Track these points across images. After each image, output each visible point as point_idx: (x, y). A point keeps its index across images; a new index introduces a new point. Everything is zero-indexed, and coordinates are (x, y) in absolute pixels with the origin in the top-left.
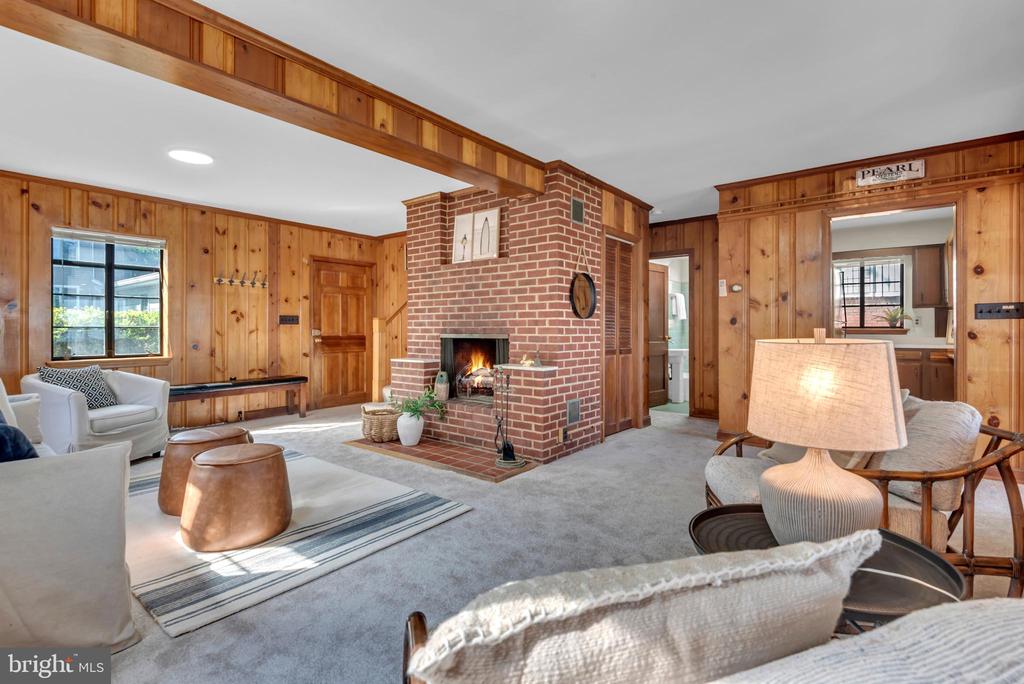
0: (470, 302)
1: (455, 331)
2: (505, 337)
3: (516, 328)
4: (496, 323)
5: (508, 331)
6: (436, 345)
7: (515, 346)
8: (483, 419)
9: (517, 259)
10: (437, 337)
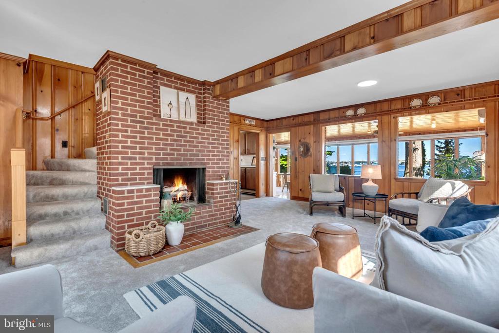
0: (181, 145)
1: (168, 164)
2: (204, 167)
3: (210, 162)
4: (199, 160)
5: (205, 164)
6: (148, 174)
7: (209, 172)
8: (207, 212)
9: (210, 127)
10: (150, 169)
